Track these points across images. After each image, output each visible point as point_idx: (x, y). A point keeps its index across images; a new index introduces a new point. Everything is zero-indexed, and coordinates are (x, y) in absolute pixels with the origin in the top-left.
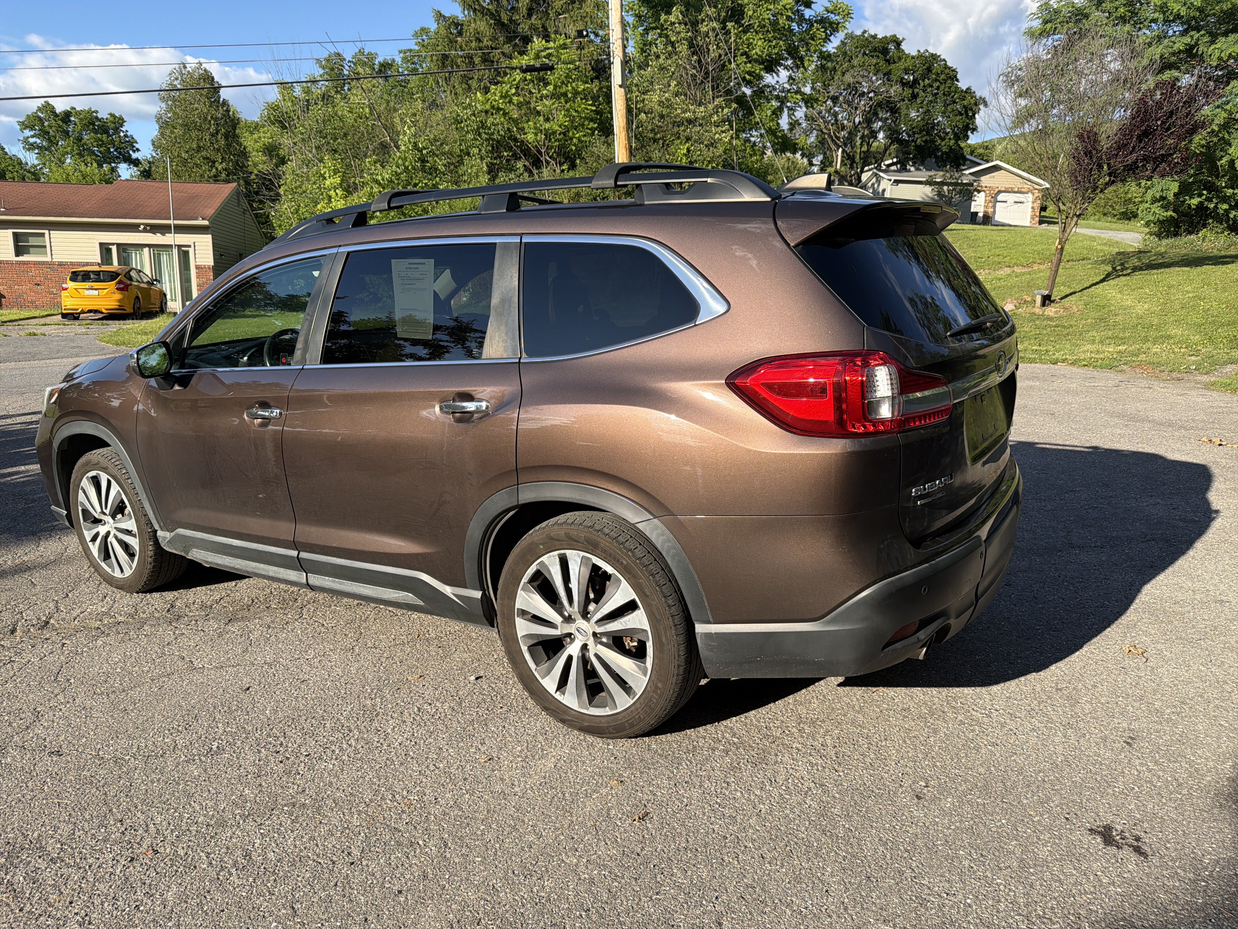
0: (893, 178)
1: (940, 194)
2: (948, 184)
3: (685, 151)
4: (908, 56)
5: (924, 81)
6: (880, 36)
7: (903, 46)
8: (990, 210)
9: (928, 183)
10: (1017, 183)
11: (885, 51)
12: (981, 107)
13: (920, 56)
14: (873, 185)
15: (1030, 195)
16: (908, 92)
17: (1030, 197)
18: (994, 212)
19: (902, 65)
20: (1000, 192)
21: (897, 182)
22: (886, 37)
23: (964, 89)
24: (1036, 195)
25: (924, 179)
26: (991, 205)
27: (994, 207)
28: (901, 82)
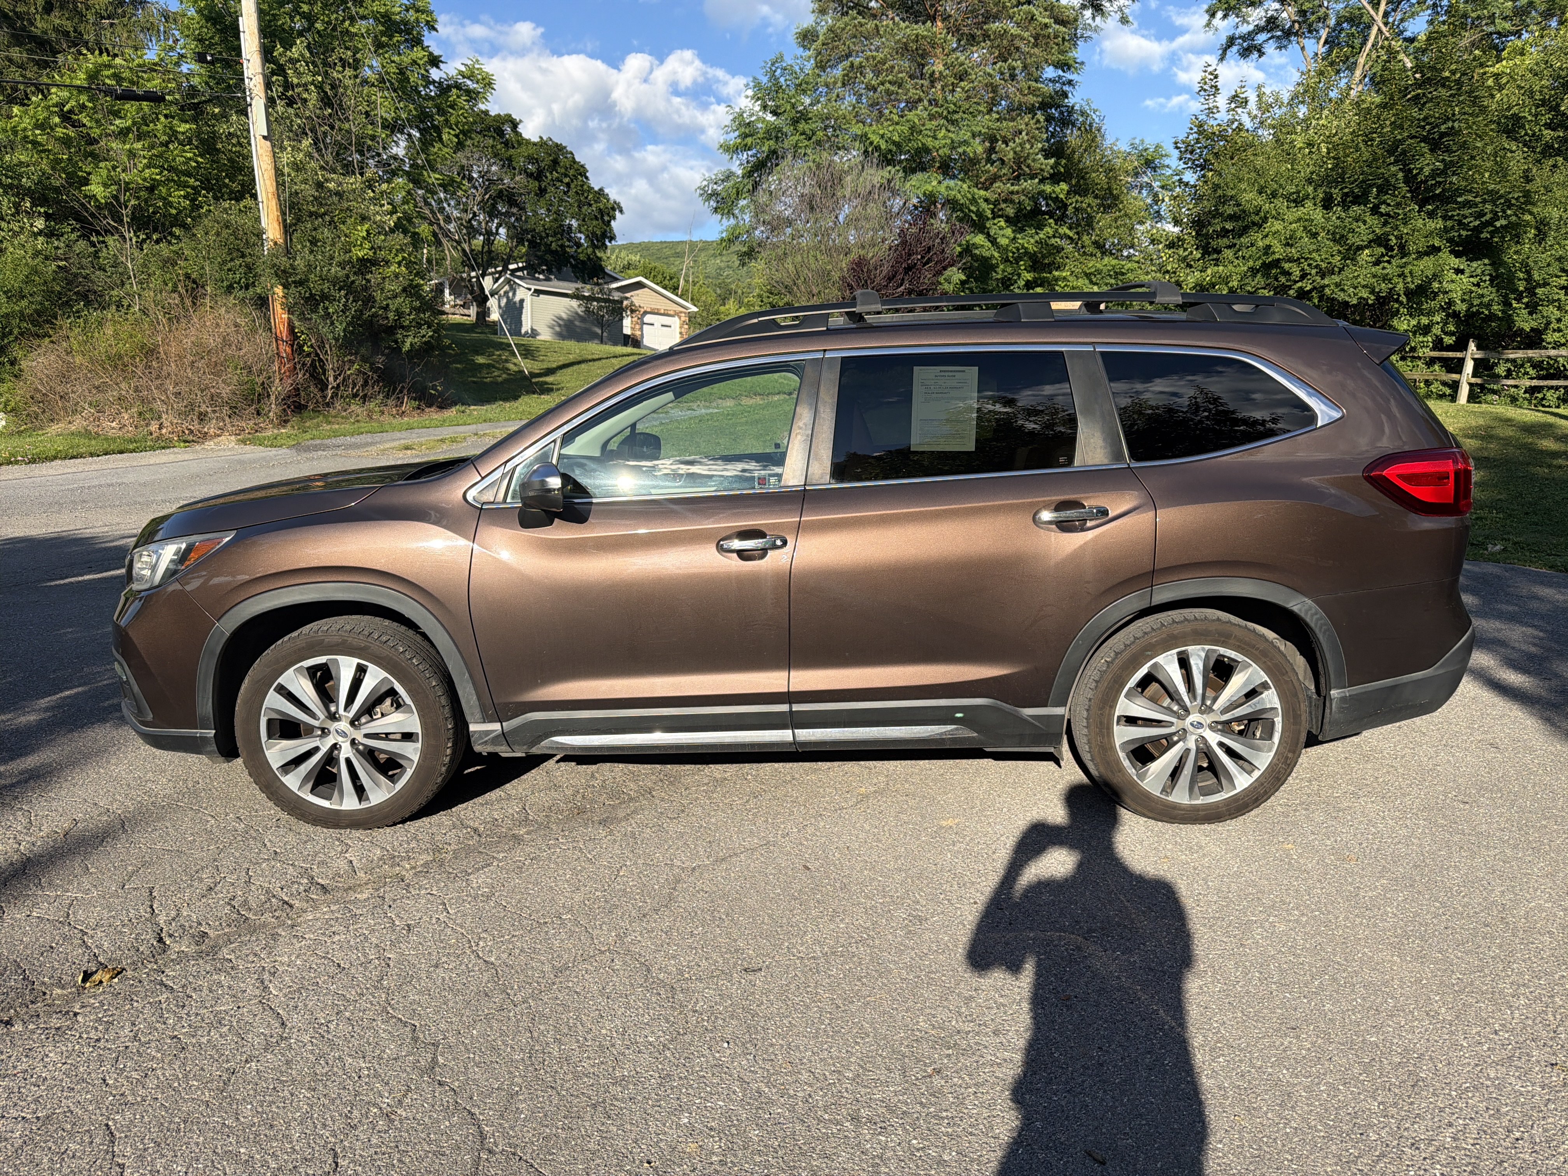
0: (533, 288)
1: (587, 311)
2: (598, 300)
3: (365, 234)
4: (528, 142)
5: (551, 173)
6: (492, 113)
7: (521, 129)
8: (638, 333)
9: (575, 296)
10: (662, 305)
11: (501, 133)
12: (617, 213)
13: (542, 144)
14: (506, 293)
15: (676, 318)
16: (534, 185)
17: (675, 322)
18: (642, 335)
19: (523, 150)
20: (646, 313)
21: (538, 292)
22: (499, 115)
23: (596, 189)
24: (683, 319)
25: (570, 292)
26: (638, 327)
27: (641, 329)
28: (525, 172)
